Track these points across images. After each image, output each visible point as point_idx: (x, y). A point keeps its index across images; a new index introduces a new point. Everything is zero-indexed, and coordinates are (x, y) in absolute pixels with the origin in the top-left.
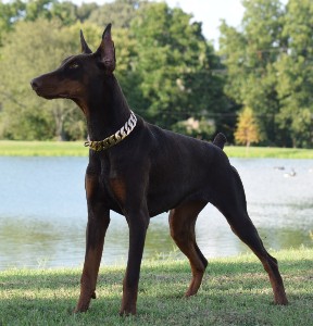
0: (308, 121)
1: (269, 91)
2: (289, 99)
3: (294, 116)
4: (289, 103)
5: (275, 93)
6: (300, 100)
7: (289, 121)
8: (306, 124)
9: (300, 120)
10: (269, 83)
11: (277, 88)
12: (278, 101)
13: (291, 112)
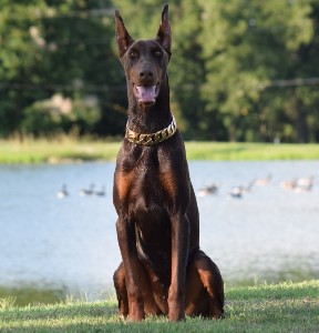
0: (254, 95)
1: (187, 45)
2: (221, 58)
3: (230, 86)
4: (222, 65)
5: (197, 48)
6: (239, 59)
7: (222, 97)
8: (250, 101)
9: (240, 93)
10: (187, 31)
11: (200, 39)
12: (202, 62)
13: (225, 81)
